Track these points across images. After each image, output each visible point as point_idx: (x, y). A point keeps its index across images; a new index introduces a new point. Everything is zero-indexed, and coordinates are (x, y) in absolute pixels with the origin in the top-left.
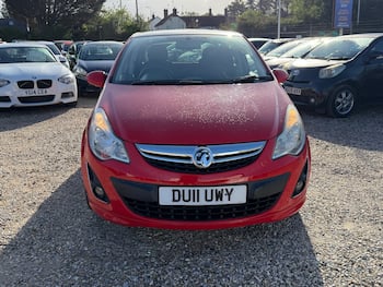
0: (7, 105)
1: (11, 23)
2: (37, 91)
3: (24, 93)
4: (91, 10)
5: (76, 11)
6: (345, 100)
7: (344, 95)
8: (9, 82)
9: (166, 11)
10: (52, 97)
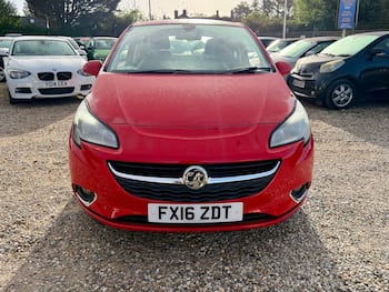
0: (28, 96)
1: (32, 21)
2: (56, 83)
3: (44, 85)
4: (107, 10)
5: (92, 11)
6: (343, 94)
7: (343, 89)
8: (29, 74)
9: (176, 12)
10: (71, 89)
